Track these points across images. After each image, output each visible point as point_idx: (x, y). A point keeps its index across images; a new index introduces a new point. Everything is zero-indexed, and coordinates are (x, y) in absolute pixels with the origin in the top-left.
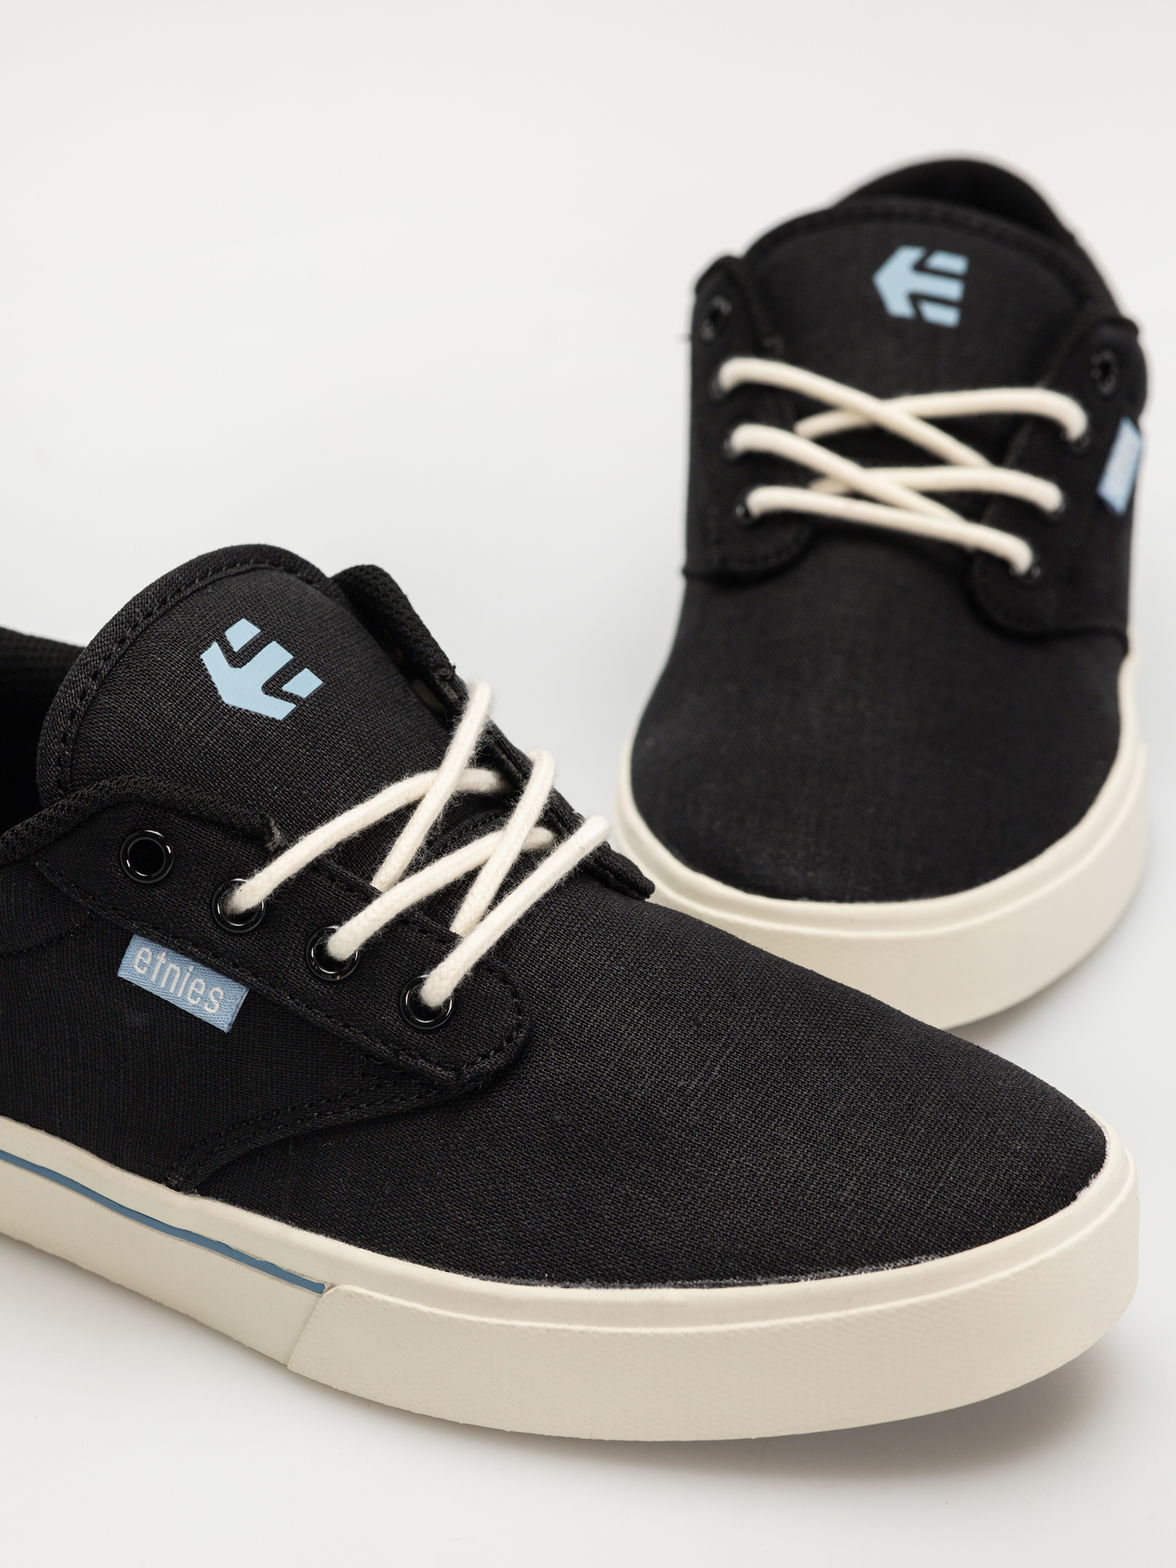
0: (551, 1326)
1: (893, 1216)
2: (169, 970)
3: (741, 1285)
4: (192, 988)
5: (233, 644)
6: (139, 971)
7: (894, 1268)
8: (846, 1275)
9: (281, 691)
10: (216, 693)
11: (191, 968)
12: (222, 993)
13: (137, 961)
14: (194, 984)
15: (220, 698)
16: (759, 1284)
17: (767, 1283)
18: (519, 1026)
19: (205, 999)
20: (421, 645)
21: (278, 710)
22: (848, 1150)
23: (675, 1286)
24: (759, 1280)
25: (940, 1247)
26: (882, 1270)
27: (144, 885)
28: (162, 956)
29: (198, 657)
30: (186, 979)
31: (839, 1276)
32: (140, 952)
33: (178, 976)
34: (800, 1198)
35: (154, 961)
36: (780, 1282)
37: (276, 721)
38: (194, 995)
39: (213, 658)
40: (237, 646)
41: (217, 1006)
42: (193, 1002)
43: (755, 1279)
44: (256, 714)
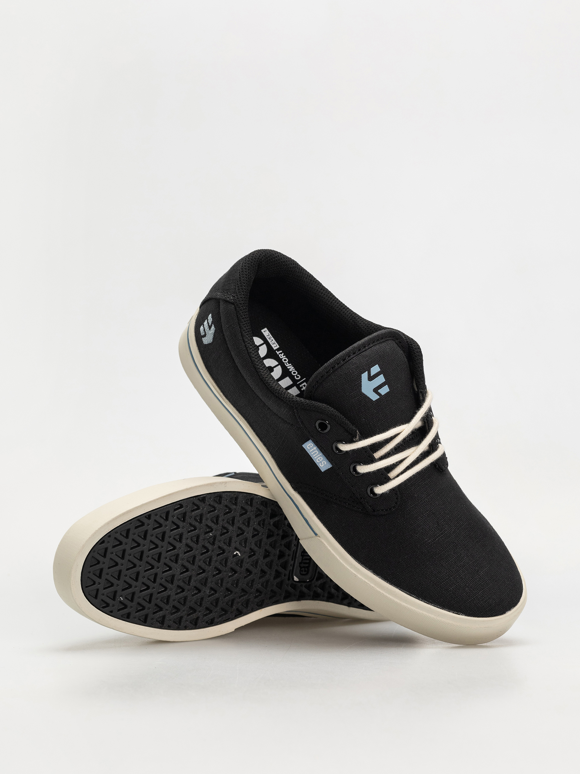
0: (366, 581)
1: (459, 600)
2: (315, 452)
3: (415, 598)
4: (319, 458)
5: (371, 373)
6: (308, 448)
7: (453, 613)
8: (441, 609)
9: (378, 392)
10: (361, 387)
11: (321, 454)
12: (326, 463)
13: (309, 445)
14: (320, 458)
15: (361, 389)
16: (420, 600)
17: (422, 601)
18: (394, 507)
19: (321, 462)
20: (420, 380)
21: (374, 397)
22: (458, 577)
23: (400, 590)
24: (420, 599)
25: (466, 613)
26: (450, 612)
27: (319, 431)
28: (315, 448)
29: (361, 375)
30: (318, 456)
31: (439, 608)
32: (310, 444)
33: (317, 454)
34: (440, 584)
35: (313, 447)
36: (425, 602)
37: (373, 401)
38: (319, 460)
39: (365, 376)
40: (372, 374)
41: (323, 465)
42: (318, 461)
43: (419, 598)
44: (368, 397)
